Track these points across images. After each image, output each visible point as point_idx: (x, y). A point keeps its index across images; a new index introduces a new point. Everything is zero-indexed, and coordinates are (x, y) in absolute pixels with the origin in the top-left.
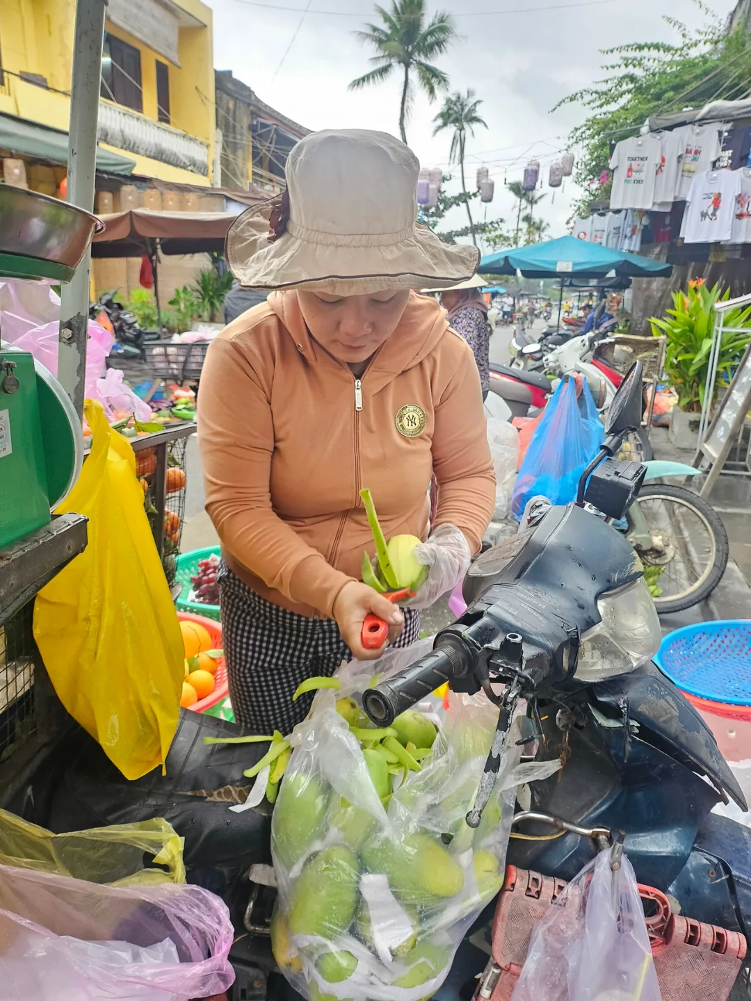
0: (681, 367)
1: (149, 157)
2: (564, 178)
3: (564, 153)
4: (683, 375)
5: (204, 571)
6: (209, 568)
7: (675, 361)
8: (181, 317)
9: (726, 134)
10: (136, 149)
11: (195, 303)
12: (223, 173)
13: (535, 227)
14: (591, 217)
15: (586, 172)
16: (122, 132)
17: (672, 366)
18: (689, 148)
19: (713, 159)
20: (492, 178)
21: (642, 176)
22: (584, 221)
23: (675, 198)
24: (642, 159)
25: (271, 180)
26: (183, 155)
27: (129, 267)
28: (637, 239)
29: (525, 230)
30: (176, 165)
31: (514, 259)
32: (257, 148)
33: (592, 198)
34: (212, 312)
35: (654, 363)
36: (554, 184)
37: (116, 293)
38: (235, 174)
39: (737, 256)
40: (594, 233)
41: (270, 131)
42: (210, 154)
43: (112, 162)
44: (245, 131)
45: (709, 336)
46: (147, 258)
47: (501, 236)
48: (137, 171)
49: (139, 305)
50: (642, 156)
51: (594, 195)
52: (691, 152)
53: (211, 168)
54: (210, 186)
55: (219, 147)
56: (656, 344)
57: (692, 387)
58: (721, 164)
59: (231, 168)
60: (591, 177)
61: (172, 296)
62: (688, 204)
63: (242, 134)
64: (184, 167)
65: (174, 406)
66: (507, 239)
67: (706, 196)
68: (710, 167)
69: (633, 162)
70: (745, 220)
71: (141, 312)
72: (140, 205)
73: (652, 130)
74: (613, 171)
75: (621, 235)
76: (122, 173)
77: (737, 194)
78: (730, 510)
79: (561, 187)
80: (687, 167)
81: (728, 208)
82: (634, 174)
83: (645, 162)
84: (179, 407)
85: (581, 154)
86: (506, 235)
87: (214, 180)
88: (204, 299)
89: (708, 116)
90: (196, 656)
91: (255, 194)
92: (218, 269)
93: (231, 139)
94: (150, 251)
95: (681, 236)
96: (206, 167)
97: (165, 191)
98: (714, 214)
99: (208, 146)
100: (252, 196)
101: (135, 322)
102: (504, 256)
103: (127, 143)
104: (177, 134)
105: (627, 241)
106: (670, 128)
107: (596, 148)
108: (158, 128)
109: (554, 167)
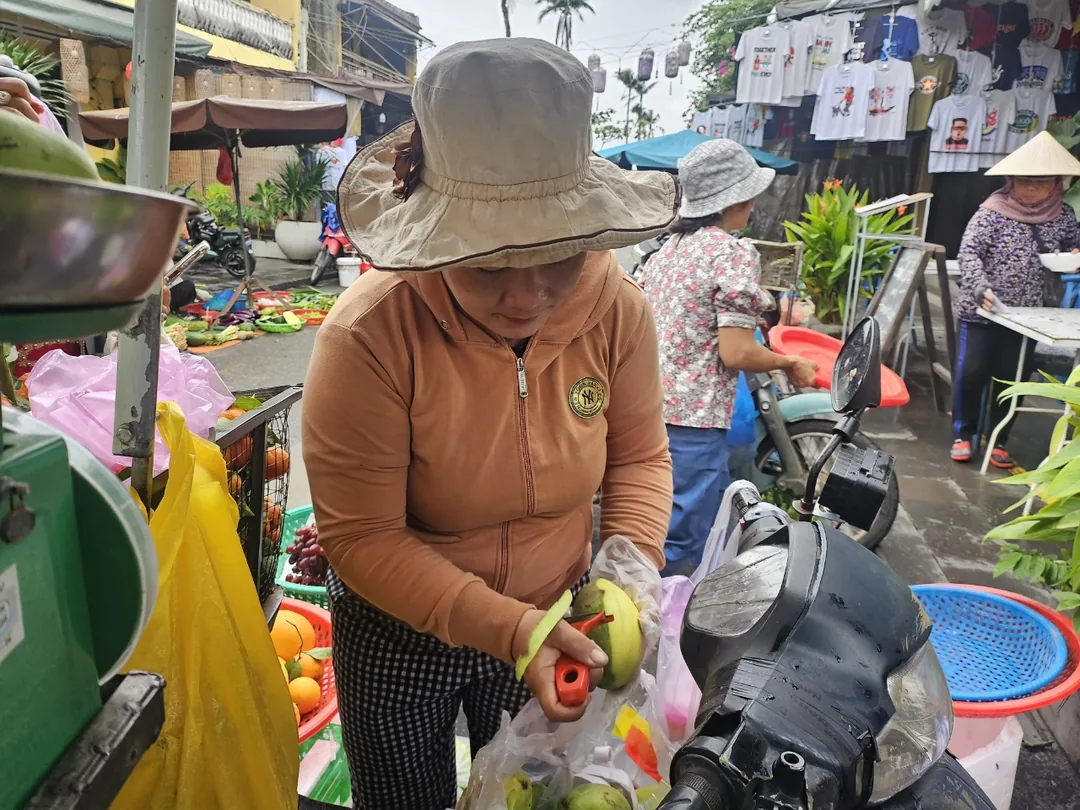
0: (818, 276)
1: (227, 37)
2: (681, 68)
3: (679, 41)
4: (821, 283)
5: (304, 541)
6: (309, 538)
7: (812, 269)
8: (263, 214)
9: (858, 25)
10: (211, 29)
11: (280, 199)
12: (310, 56)
13: (645, 118)
14: (710, 111)
15: (704, 62)
16: (196, 9)
17: (809, 275)
18: (820, 39)
19: (845, 51)
20: (604, 66)
21: (770, 68)
22: (703, 114)
23: (805, 92)
24: (770, 50)
25: (363, 65)
26: (265, 36)
27: (203, 161)
28: (760, 133)
29: (635, 121)
30: (257, 47)
31: (631, 154)
32: (348, 29)
33: (709, 89)
34: (299, 209)
35: (789, 271)
36: (670, 74)
37: (189, 188)
38: (323, 58)
39: (864, 153)
40: (714, 128)
41: (361, 11)
42: (296, 36)
43: (185, 43)
44: (334, 10)
45: (847, 241)
46: (226, 152)
47: (611, 127)
48: (212, 53)
49: (215, 201)
50: (769, 47)
51: (712, 86)
52: (821, 43)
53: (296, 53)
54: (295, 70)
55: (304, 29)
56: (791, 251)
57: (830, 296)
58: (854, 56)
59: (318, 50)
60: (709, 67)
61: (254, 191)
62: (818, 99)
63: (330, 15)
64: (266, 50)
65: (258, 316)
66: (617, 131)
67: (837, 90)
68: (842, 58)
69: (760, 54)
70: (879, 116)
71: (218, 210)
72: (217, 92)
73: (779, 20)
74: (739, 62)
75: (742, 129)
76: (197, 55)
77: (870, 88)
78: (882, 436)
79: (678, 78)
80: (817, 59)
81: (861, 103)
82: (761, 66)
83: (773, 54)
84: (264, 318)
85: (698, 43)
86: (616, 126)
87: (297, 63)
88: (289, 196)
89: (839, 6)
90: (297, 657)
91: (346, 80)
92: (305, 162)
93: (317, 20)
94: (229, 143)
95: (812, 132)
96: (291, 50)
97: (245, 76)
98: (846, 110)
99: (292, 27)
100: (344, 82)
101: (212, 221)
102: (620, 151)
103: (202, 21)
104: (258, 14)
105: (749, 136)
106: (799, 18)
107: (713, 37)
108: (237, 6)
109: (671, 56)
